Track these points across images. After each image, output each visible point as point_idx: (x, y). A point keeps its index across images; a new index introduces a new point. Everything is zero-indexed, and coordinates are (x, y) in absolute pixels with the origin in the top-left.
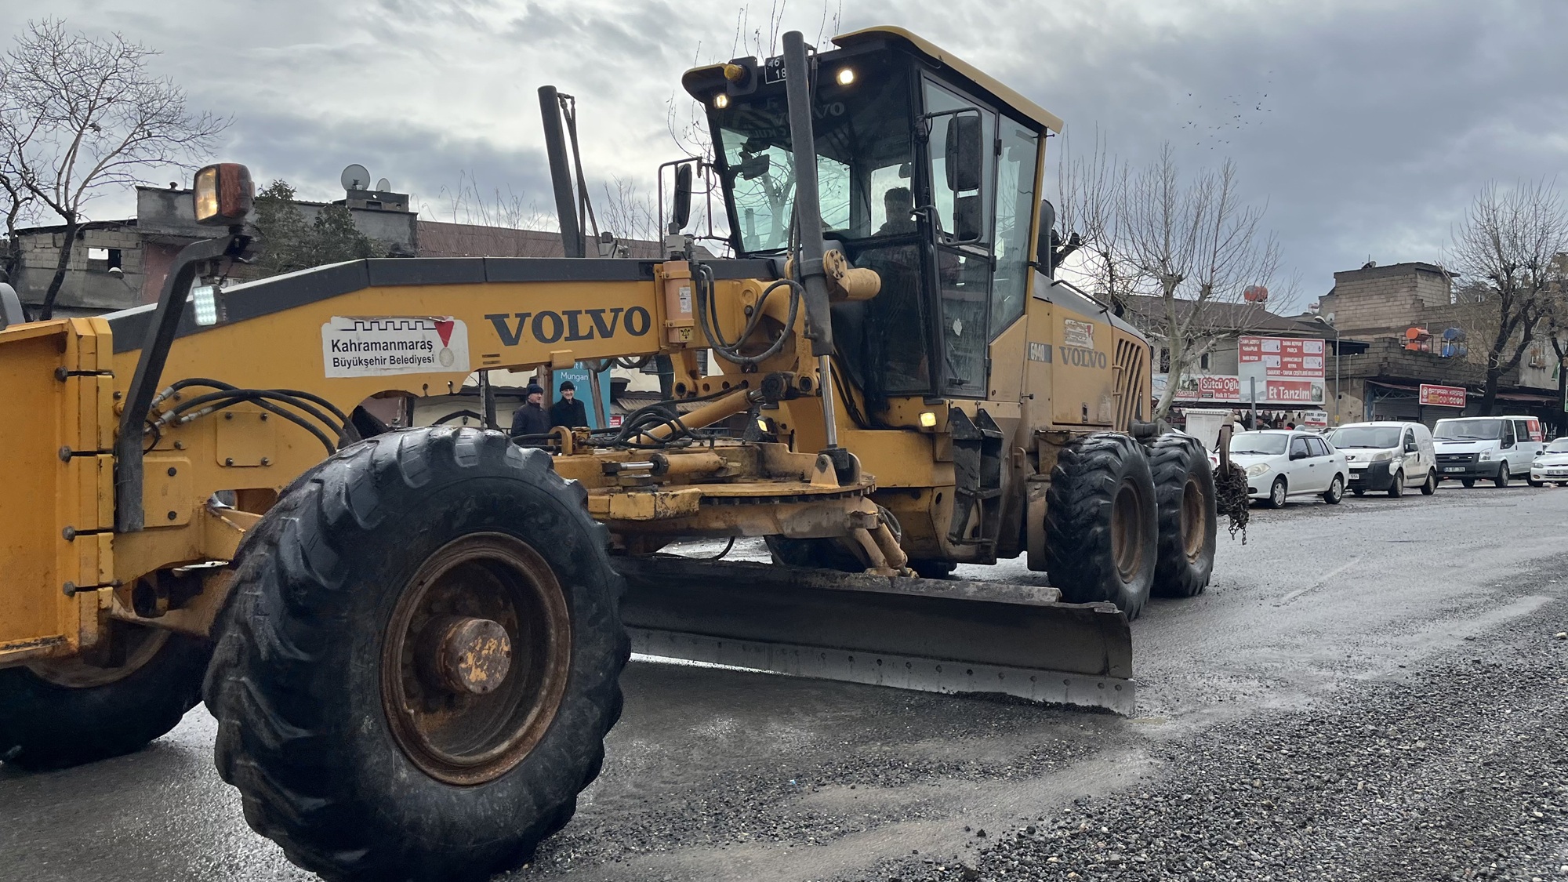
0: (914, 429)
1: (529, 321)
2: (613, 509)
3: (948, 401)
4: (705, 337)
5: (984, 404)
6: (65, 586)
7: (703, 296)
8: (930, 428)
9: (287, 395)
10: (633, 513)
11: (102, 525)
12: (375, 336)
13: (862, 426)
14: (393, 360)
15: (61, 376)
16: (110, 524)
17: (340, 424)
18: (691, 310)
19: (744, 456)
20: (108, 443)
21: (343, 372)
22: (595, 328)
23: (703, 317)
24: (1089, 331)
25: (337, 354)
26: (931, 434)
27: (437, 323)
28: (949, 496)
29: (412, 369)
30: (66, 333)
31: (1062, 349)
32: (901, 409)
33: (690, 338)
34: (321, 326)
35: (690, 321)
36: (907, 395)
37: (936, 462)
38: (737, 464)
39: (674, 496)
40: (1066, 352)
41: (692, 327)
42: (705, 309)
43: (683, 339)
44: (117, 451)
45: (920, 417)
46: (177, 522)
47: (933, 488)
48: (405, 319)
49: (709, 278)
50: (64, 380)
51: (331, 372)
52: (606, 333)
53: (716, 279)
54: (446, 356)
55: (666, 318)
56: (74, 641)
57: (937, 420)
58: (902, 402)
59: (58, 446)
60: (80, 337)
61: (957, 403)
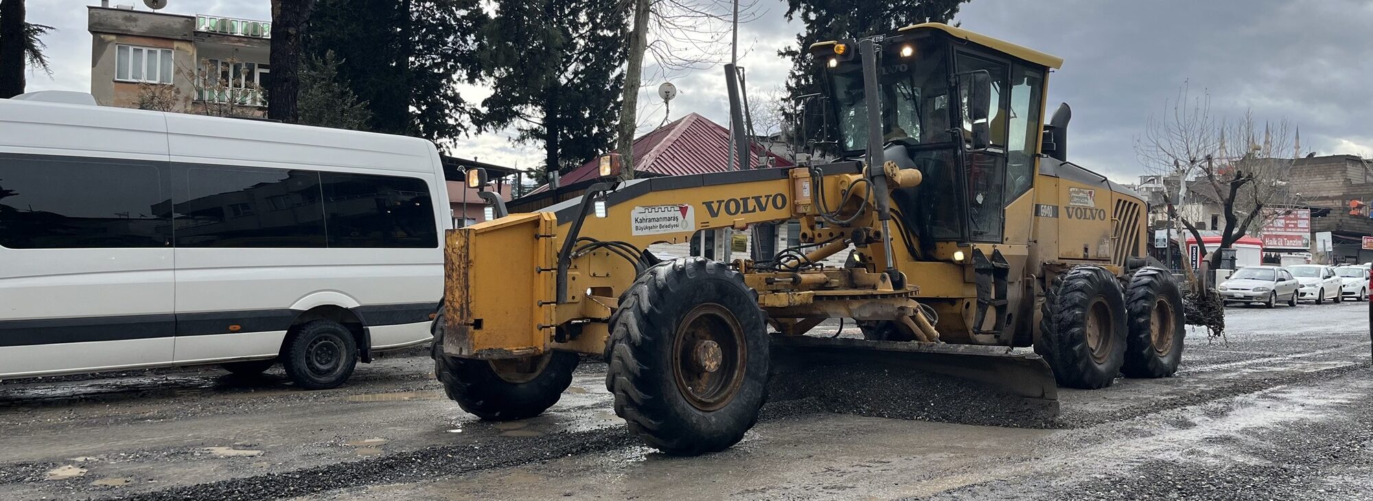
0: (951, 261)
1: (723, 204)
2: (766, 302)
3: (972, 245)
4: (817, 210)
5: (999, 247)
6: (538, 325)
7: (816, 187)
8: (961, 261)
9: (618, 244)
10: (777, 304)
11: (552, 301)
12: (653, 215)
13: (917, 258)
14: (661, 227)
15: (537, 237)
16: (555, 301)
17: (639, 256)
18: (809, 195)
19: (841, 276)
20: (555, 266)
21: (640, 233)
22: (756, 206)
23: (816, 198)
24: (1091, 195)
25: (638, 224)
26: (961, 265)
27: (680, 207)
28: (974, 305)
29: (670, 230)
30: (539, 219)
31: (1067, 208)
32: (942, 248)
33: (808, 210)
34: (631, 211)
35: (809, 201)
36: (947, 241)
37: (965, 282)
38: (837, 281)
39: (799, 295)
40: (1070, 210)
41: (810, 204)
42: (818, 193)
43: (804, 211)
44: (558, 270)
45: (953, 254)
46: (575, 300)
47: (963, 299)
48: (666, 206)
49: (820, 175)
50: (538, 239)
51: (635, 233)
52: (763, 209)
53: (824, 175)
54: (685, 223)
55: (795, 199)
56: (541, 348)
57: (965, 256)
58: (944, 244)
59: (535, 266)
60: (546, 221)
61: (978, 246)
